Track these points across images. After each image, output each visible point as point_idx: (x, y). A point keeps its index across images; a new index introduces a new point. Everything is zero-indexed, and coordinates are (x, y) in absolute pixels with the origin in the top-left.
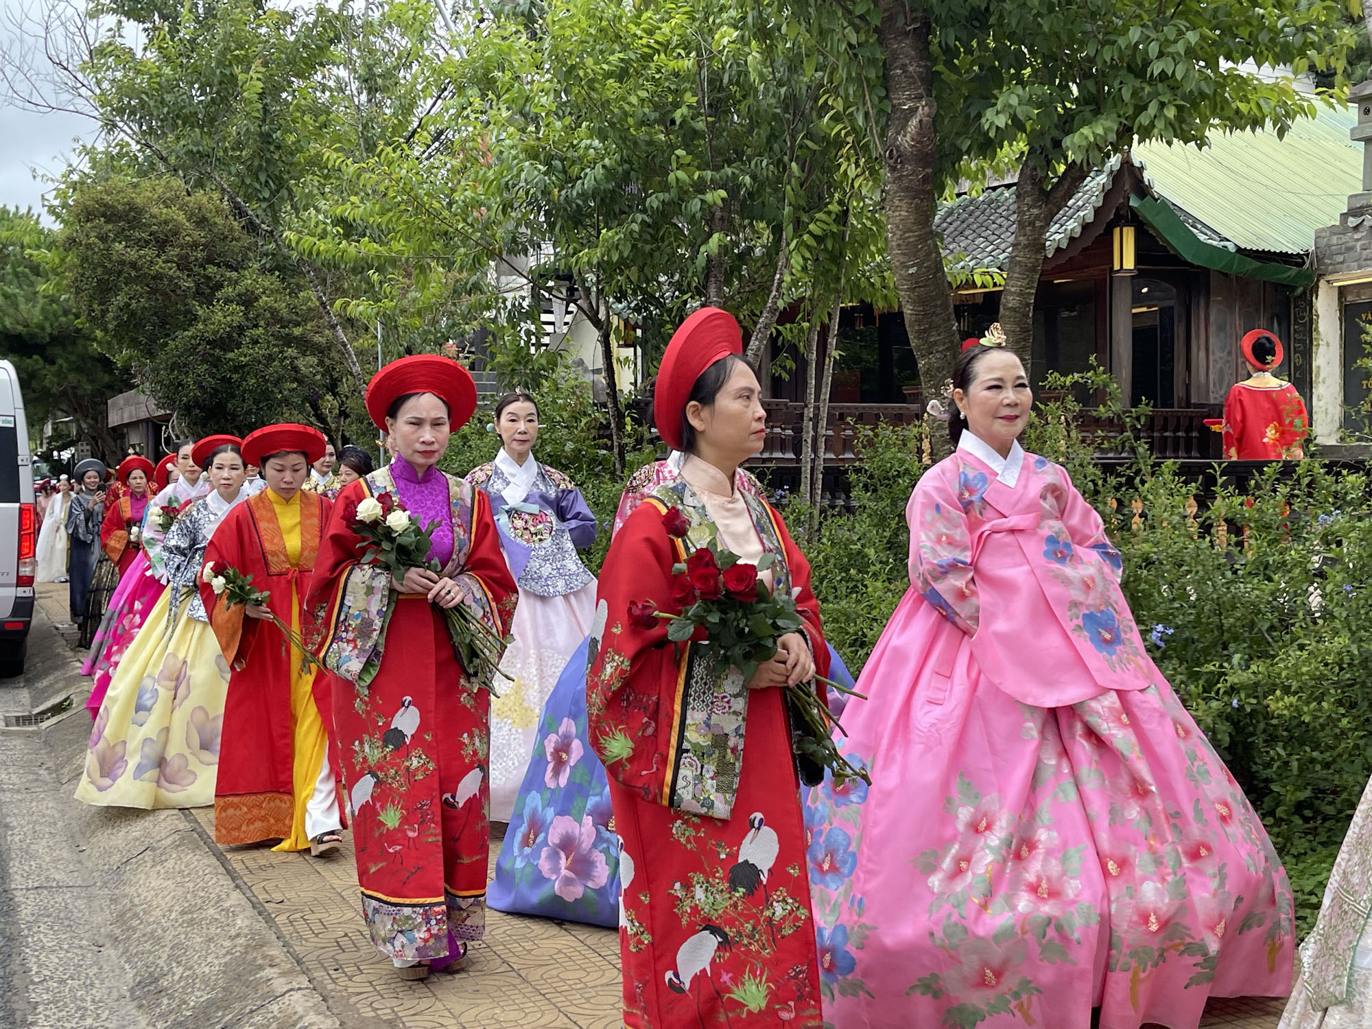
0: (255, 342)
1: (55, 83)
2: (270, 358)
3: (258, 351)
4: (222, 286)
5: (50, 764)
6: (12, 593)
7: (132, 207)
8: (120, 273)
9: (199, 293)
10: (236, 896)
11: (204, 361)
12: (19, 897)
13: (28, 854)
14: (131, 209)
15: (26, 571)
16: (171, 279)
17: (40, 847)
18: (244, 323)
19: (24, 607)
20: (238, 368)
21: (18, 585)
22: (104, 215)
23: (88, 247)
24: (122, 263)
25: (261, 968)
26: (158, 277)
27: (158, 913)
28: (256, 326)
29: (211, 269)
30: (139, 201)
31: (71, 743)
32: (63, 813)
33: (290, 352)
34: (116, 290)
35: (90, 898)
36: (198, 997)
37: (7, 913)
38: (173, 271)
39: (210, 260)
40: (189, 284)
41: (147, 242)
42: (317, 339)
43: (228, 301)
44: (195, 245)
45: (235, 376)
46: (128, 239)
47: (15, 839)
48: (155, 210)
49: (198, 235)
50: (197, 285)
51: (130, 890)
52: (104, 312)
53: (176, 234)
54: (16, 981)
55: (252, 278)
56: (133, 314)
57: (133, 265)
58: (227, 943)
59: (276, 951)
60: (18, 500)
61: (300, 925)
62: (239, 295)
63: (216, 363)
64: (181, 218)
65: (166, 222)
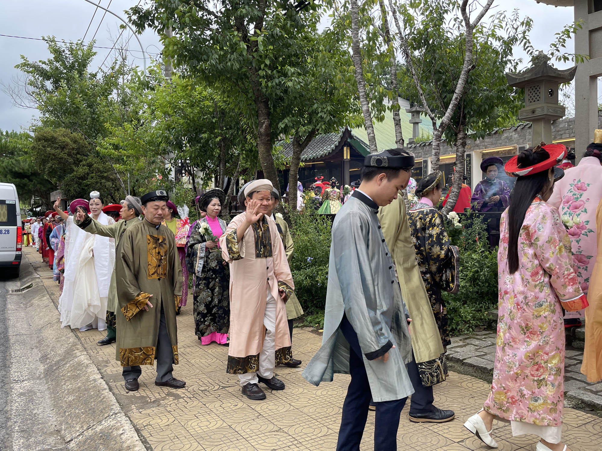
0: (92, 178)
1: (29, 100)
2: (97, 183)
3: (93, 181)
4: (82, 161)
5: (24, 303)
6: (15, 253)
7: (53, 137)
8: (49, 157)
9: (74, 163)
11: (76, 183)
12: (11, 337)
13: (15, 326)
15: (19, 246)
16: (65, 159)
17: (18, 325)
18: (89, 172)
19: (19, 257)
20: (86, 186)
21: (16, 251)
22: (44, 140)
23: (39, 149)
24: (50, 154)
26: (61, 158)
27: (49, 339)
28: (93, 173)
29: (79, 156)
30: (55, 135)
31: (31, 296)
32: (26, 316)
33: (103, 181)
34: (48, 162)
35: (31, 337)
36: (57, 359)
37: (7, 342)
38: (66, 156)
39: (78, 153)
40: (71, 160)
41: (58, 148)
42: (111, 177)
43: (84, 166)
44: (73, 149)
46: (51, 147)
47: (11, 323)
48: (60, 138)
49: (74, 146)
50: (74, 161)
51: (43, 334)
52: (44, 169)
53: (67, 145)
55: (91, 159)
56: (53, 169)
57: (54, 155)
60: (16, 225)
62: (87, 164)
63: (80, 184)
64: (68, 140)
65: (64, 142)
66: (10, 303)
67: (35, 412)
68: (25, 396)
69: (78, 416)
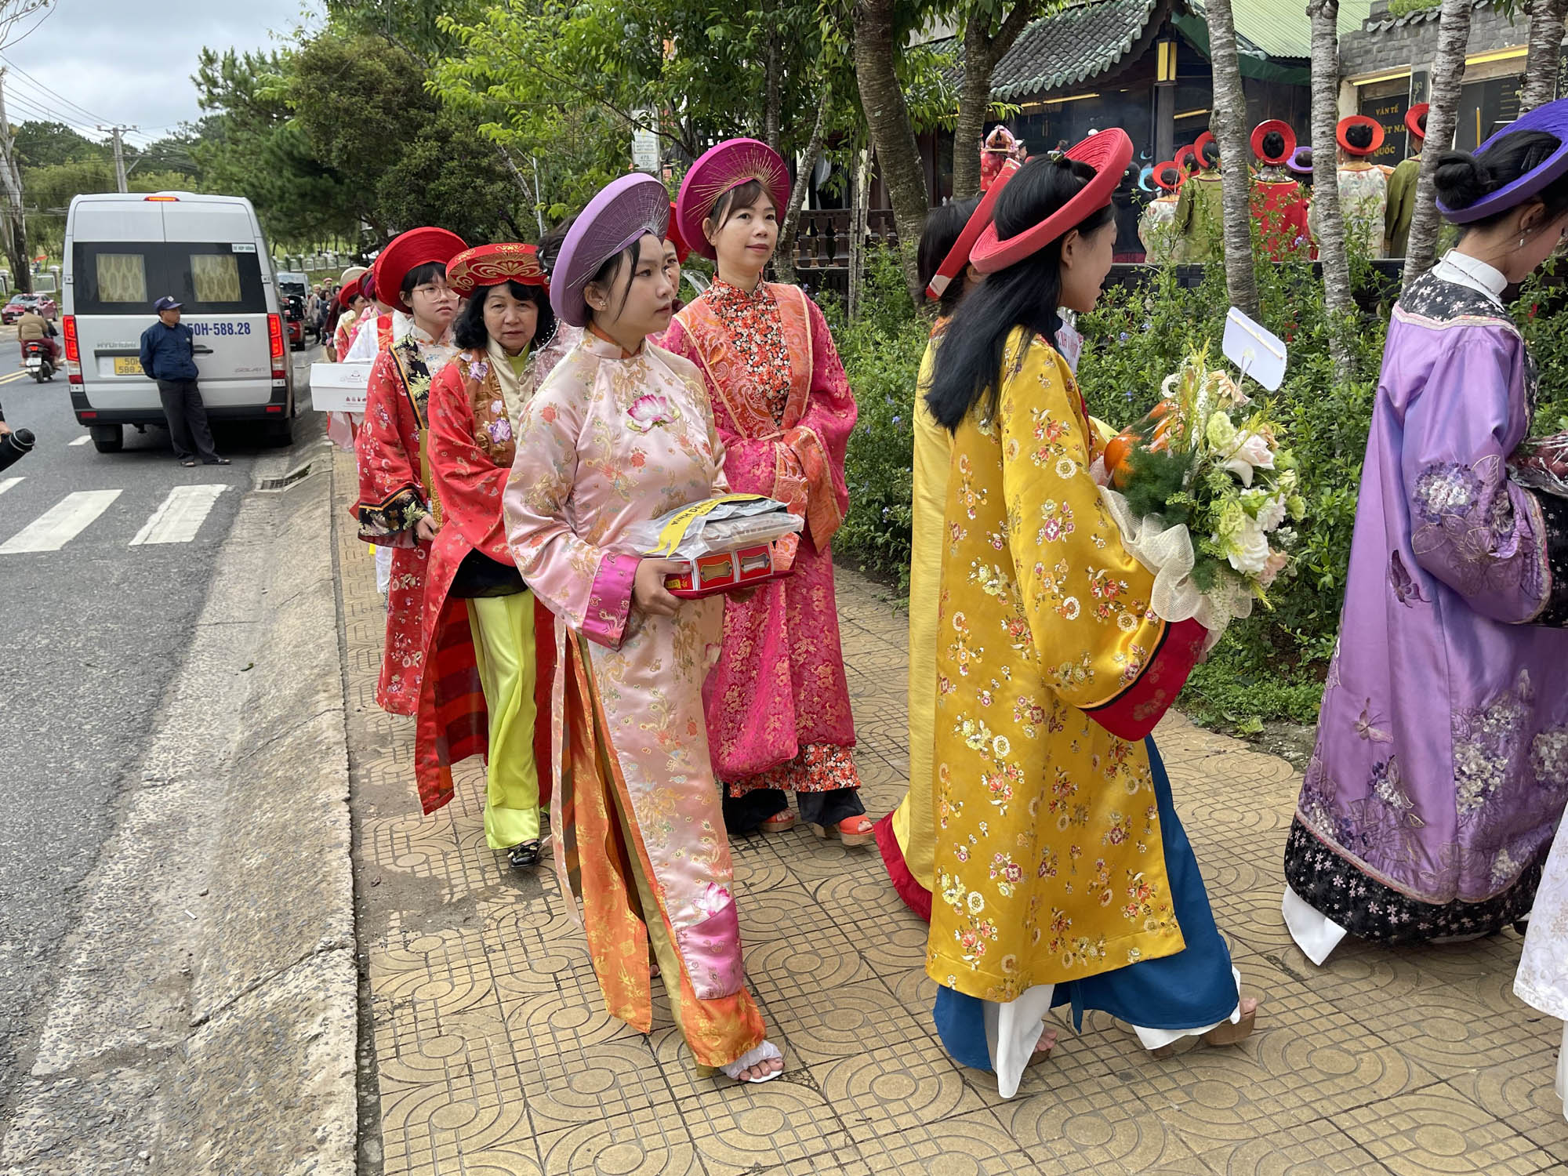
2: (465, 186)
3: (455, 181)
4: (422, 126)
5: (277, 521)
6: (269, 384)
7: (341, 60)
8: (337, 119)
9: (403, 132)
10: (333, 634)
11: (412, 191)
12: (200, 632)
13: (225, 596)
14: (344, 62)
15: (279, 366)
16: (379, 122)
17: (235, 591)
18: (441, 155)
19: (278, 394)
20: (438, 197)
21: (273, 378)
22: (320, 68)
23: (310, 96)
24: (338, 109)
25: (317, 692)
26: (369, 121)
27: (282, 646)
28: (452, 159)
29: (413, 112)
30: (348, 55)
31: (296, 503)
32: (265, 561)
33: (479, 182)
34: (336, 135)
35: (251, 632)
36: (275, 713)
37: (185, 645)
39: (411, 104)
41: (357, 90)
42: (499, 168)
43: (427, 138)
44: (398, 91)
45: (437, 203)
46: (341, 89)
47: (219, 584)
48: (361, 63)
49: (400, 83)
50: (401, 125)
51: (275, 627)
52: (329, 152)
53: (380, 82)
54: (166, 699)
55: (445, 118)
56: (349, 154)
57: (346, 111)
58: (307, 672)
59: (334, 680)
60: (264, 311)
61: (363, 659)
62: (437, 132)
63: (421, 192)
64: (383, 68)
65: (371, 73)
66: (243, 522)
67: (156, 897)
68: (156, 837)
69: (245, 934)
